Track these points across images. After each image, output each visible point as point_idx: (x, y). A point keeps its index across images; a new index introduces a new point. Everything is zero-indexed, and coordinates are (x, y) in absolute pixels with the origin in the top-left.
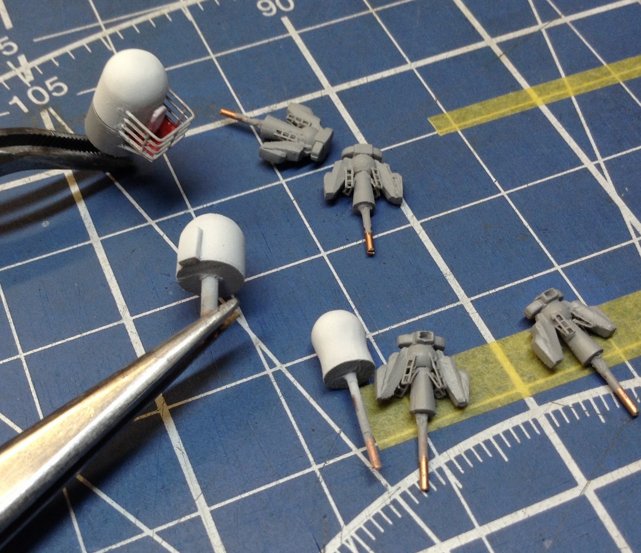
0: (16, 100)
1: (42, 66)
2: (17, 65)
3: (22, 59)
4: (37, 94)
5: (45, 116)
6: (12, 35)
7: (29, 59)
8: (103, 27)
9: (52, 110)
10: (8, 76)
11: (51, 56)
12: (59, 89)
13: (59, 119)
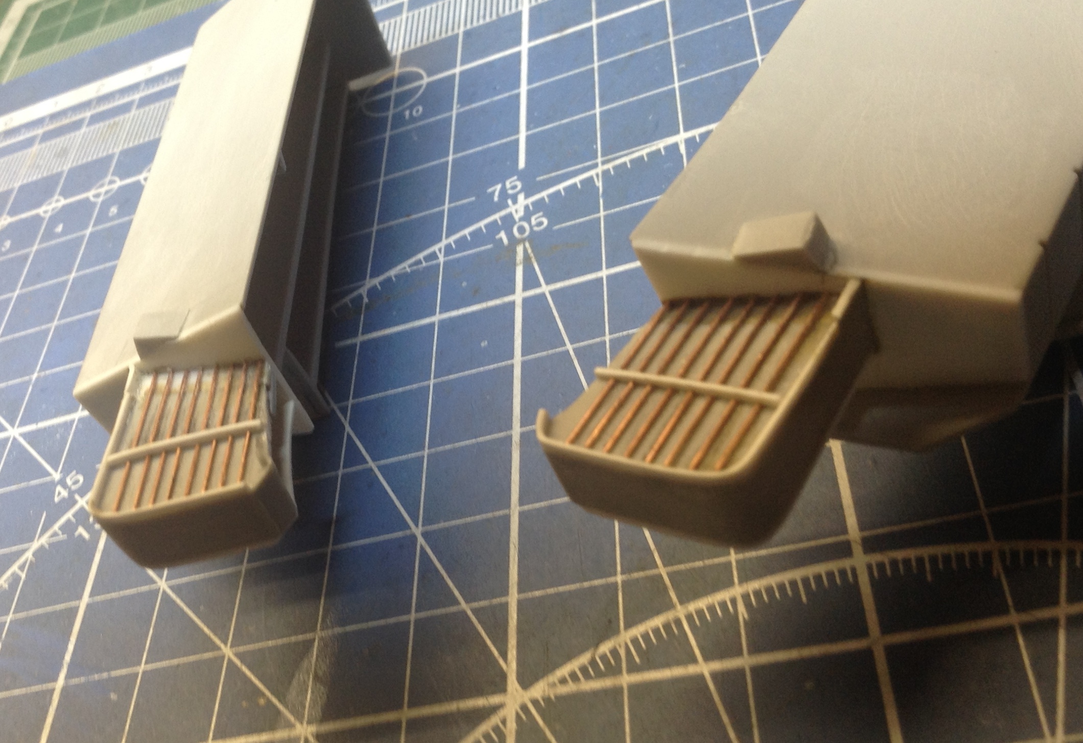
0: (503, 235)
1: (534, 204)
2: (515, 201)
3: (521, 197)
4: (521, 230)
5: (520, 249)
6: (522, 176)
7: (526, 197)
8: (600, 165)
9: (527, 245)
10: (503, 213)
11: (544, 194)
12: (541, 224)
13: (530, 251)
